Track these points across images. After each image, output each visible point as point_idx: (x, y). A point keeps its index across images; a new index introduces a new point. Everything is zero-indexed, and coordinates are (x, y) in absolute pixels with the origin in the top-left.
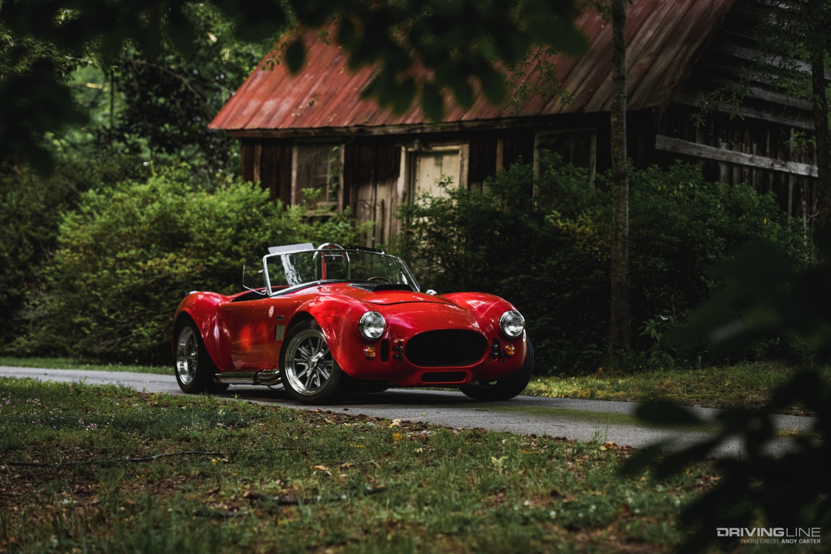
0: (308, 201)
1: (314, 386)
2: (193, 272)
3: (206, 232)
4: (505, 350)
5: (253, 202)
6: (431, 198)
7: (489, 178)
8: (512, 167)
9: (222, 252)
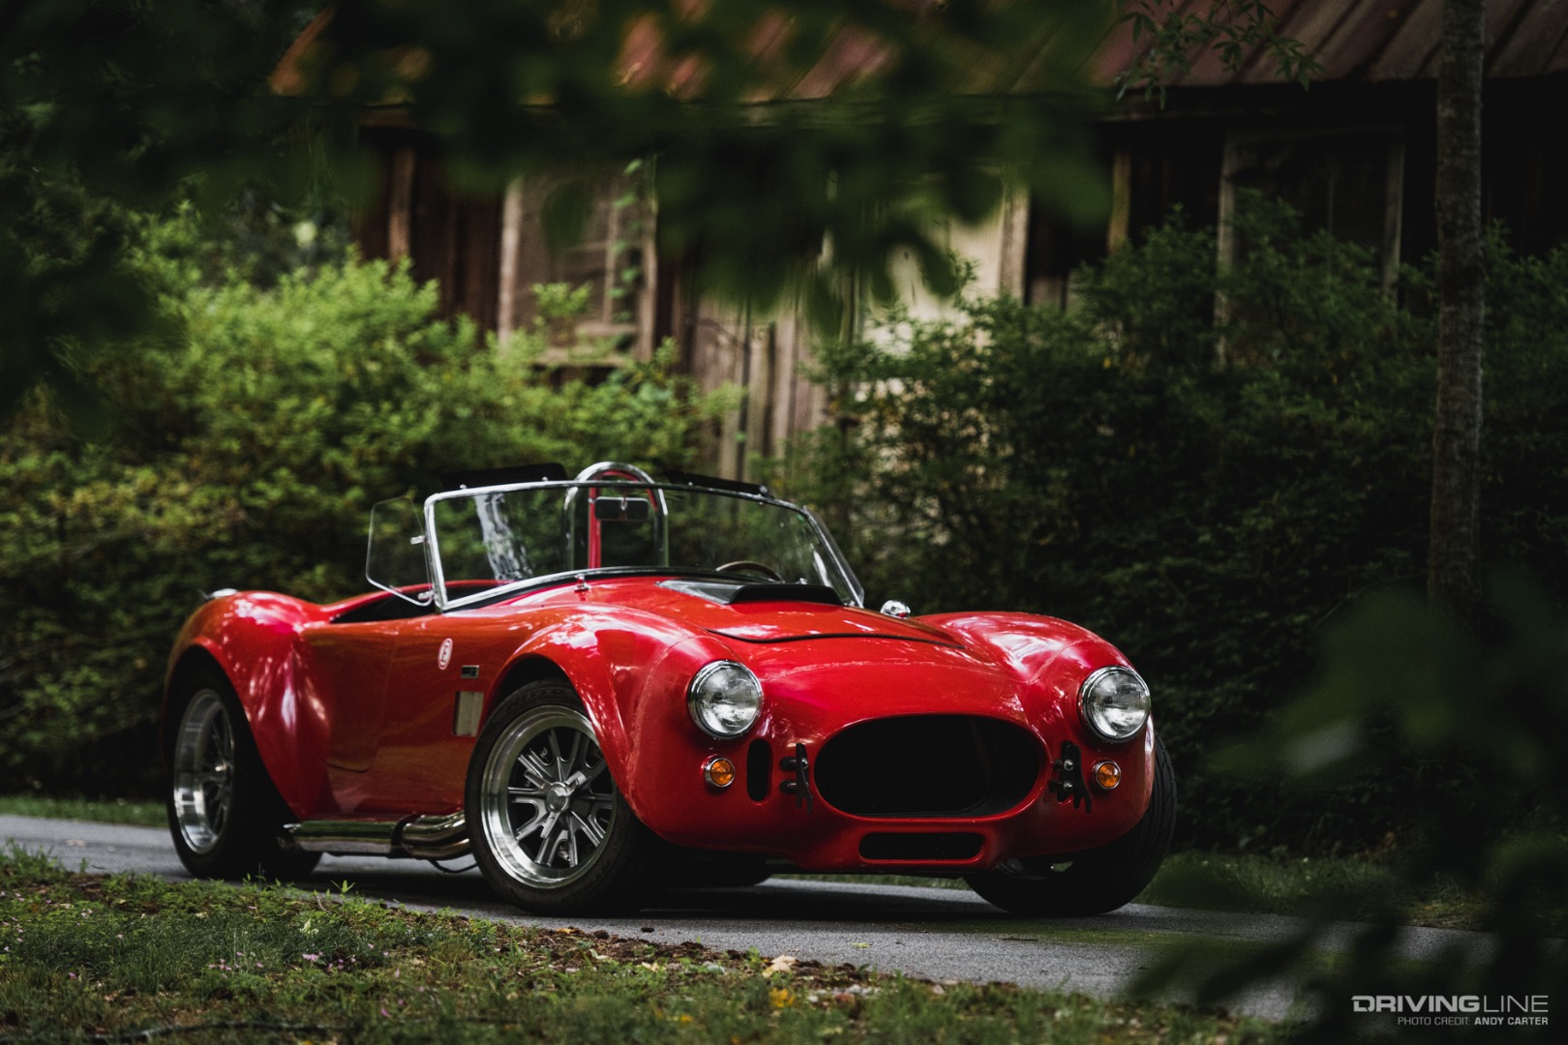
0: (549, 321)
1: (559, 865)
2: (207, 525)
3: (247, 407)
4: (1093, 775)
5: (384, 324)
6: (912, 323)
7: (1088, 270)
8: (1153, 237)
9: (294, 469)
